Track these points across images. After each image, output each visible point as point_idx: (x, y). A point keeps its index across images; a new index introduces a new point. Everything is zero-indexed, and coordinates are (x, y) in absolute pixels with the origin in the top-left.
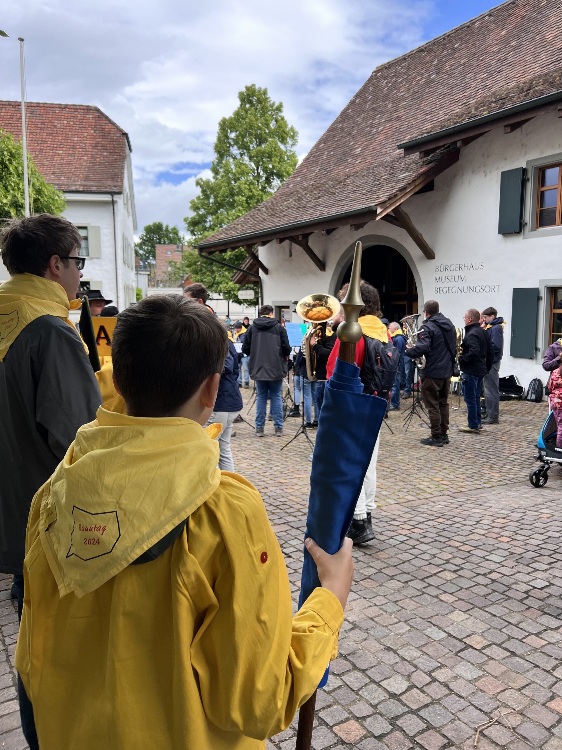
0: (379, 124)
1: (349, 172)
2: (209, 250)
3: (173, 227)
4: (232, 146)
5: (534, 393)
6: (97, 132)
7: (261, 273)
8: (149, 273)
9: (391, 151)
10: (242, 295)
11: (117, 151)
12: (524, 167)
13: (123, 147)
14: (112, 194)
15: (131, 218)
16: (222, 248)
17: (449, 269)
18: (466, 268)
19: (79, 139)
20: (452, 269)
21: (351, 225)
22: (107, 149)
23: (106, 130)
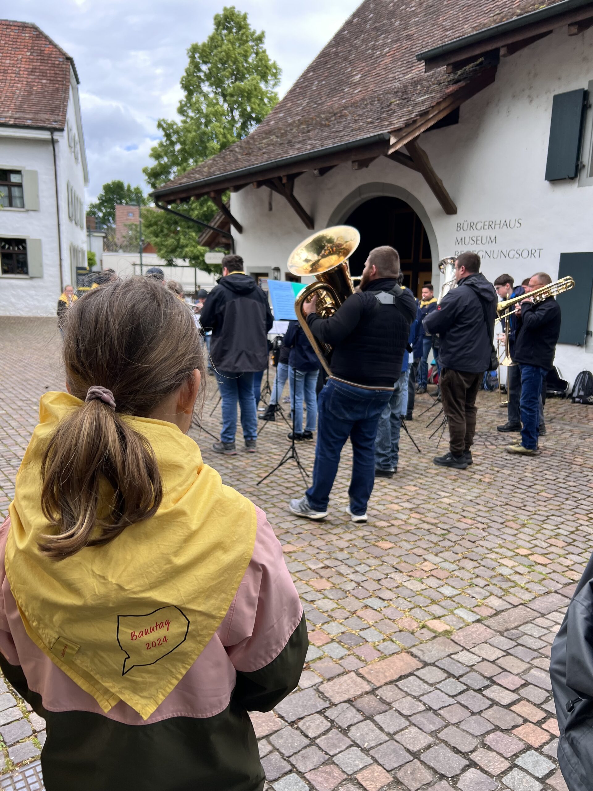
0: (384, 46)
1: (345, 103)
2: (167, 199)
3: (136, 187)
4: (203, 81)
5: (583, 390)
6: (35, 54)
7: (234, 231)
8: (104, 235)
9: (401, 76)
10: (210, 258)
11: (59, 79)
12: (586, 89)
13: (66, 75)
14: (52, 130)
15: (80, 166)
16: (184, 195)
17: (474, 227)
18: (497, 226)
19: (12, 62)
20: (478, 227)
21: (353, 162)
22: (46, 76)
23: (46, 52)
